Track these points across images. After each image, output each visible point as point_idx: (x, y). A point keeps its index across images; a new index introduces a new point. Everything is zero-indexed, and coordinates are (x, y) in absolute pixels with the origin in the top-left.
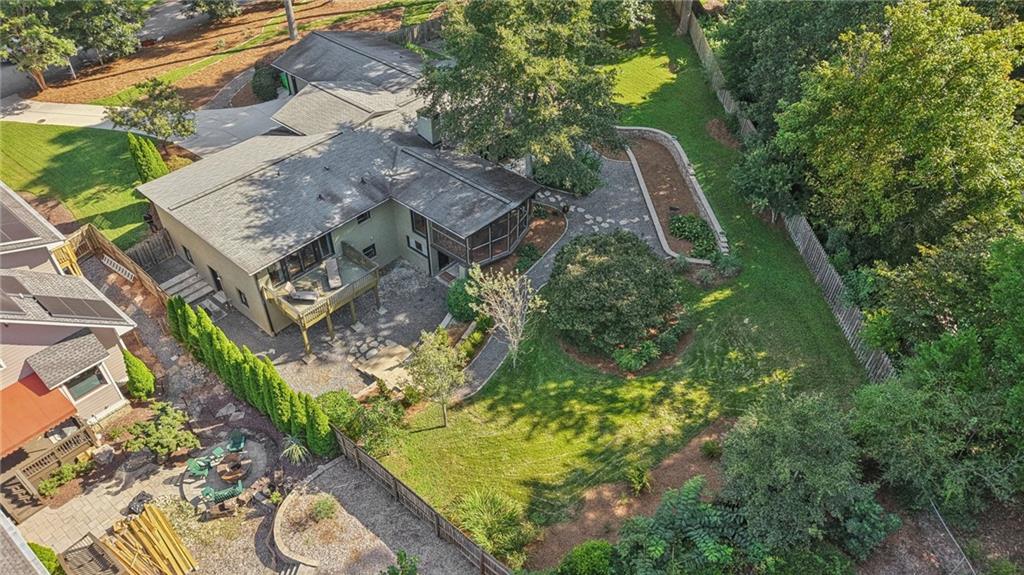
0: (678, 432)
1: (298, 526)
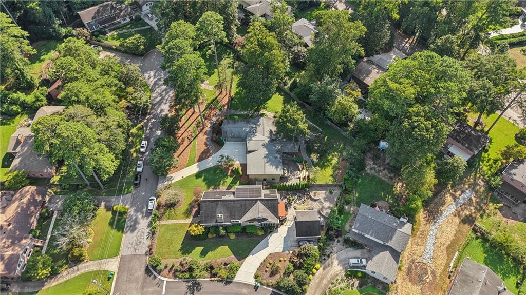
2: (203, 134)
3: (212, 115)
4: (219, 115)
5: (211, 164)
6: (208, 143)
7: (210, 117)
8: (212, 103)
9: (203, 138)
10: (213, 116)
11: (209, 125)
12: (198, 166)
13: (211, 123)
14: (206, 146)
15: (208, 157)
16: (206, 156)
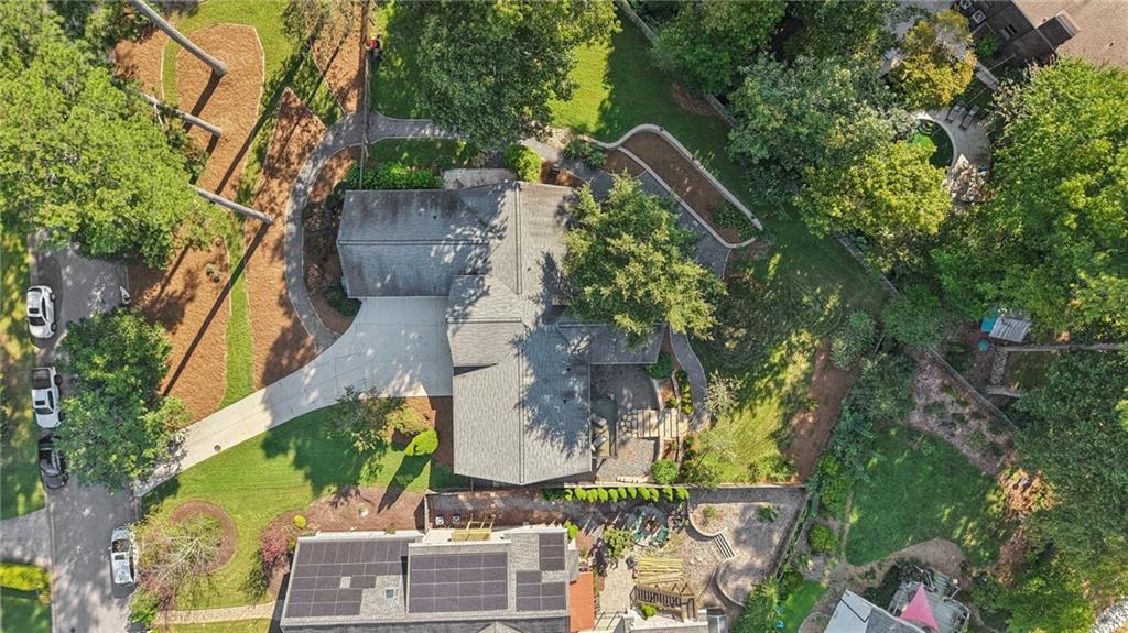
0: (808, 365)
1: (704, 523)
2: (269, 253)
3: (295, 148)
4: (325, 150)
5: (314, 395)
6: (293, 299)
7: (289, 164)
8: (289, 79)
9: (268, 274)
10: (301, 156)
11: (288, 208)
12: (269, 403)
13: (295, 194)
14: (288, 313)
15: (301, 365)
16: (291, 358)
